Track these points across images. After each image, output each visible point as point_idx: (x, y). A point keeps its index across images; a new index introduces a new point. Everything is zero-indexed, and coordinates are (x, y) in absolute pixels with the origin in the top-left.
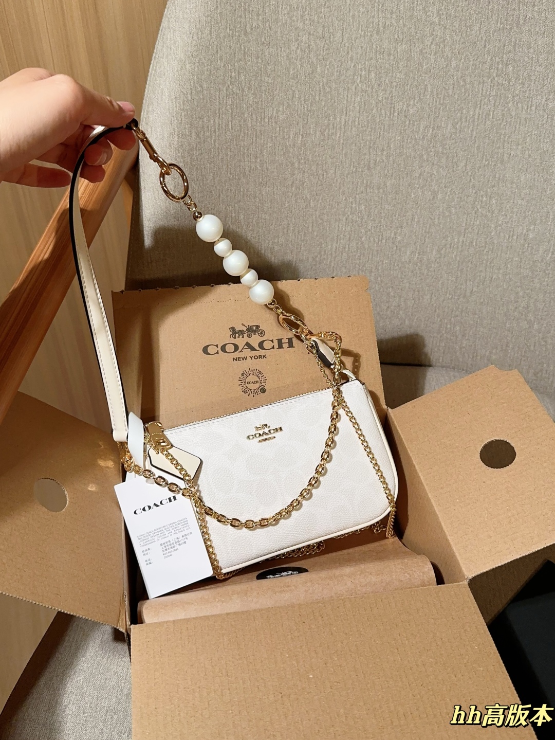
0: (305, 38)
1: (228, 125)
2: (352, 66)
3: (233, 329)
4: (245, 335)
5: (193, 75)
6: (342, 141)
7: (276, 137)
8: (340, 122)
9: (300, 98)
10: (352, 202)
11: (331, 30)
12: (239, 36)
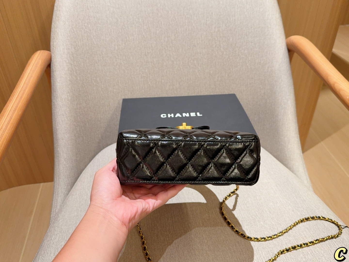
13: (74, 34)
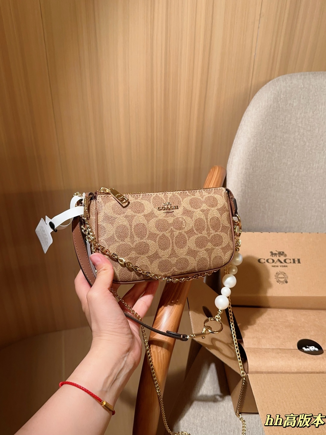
0: (302, 131)
1: (265, 166)
2: (322, 143)
3: (272, 252)
4: (277, 255)
5: (254, 144)
6: (316, 175)
7: (285, 172)
8: (316, 167)
9: (298, 156)
10: (319, 202)
11: (314, 128)
12: (274, 129)
13: (256, 154)
